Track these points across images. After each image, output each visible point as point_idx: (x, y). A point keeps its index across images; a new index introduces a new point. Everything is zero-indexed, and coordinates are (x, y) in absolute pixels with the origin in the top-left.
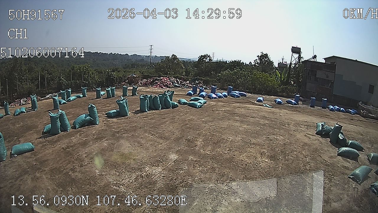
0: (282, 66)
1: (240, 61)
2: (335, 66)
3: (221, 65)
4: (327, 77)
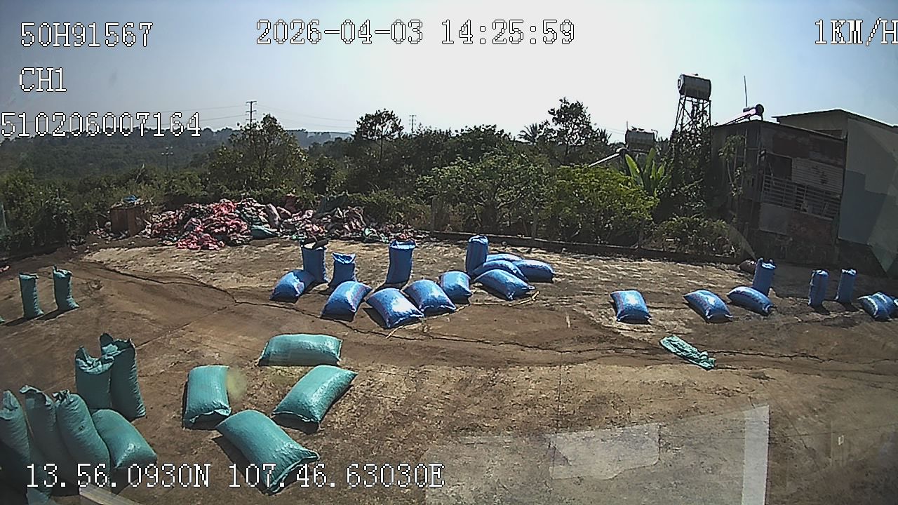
2: (843, 143)
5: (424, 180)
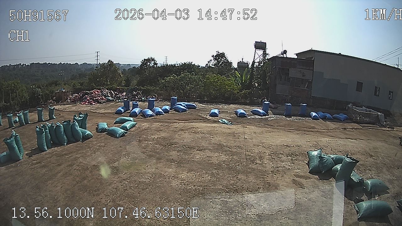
0: (242, 65)
2: (313, 61)
4: (303, 76)
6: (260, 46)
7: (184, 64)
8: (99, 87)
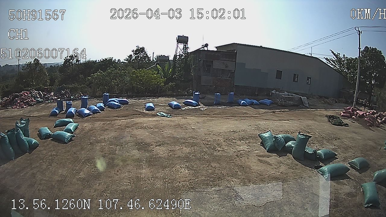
1: (112, 58)
2: (235, 54)
3: (91, 66)
5: (88, 79)
6: (183, 40)
7: (105, 59)
8: (27, 88)
